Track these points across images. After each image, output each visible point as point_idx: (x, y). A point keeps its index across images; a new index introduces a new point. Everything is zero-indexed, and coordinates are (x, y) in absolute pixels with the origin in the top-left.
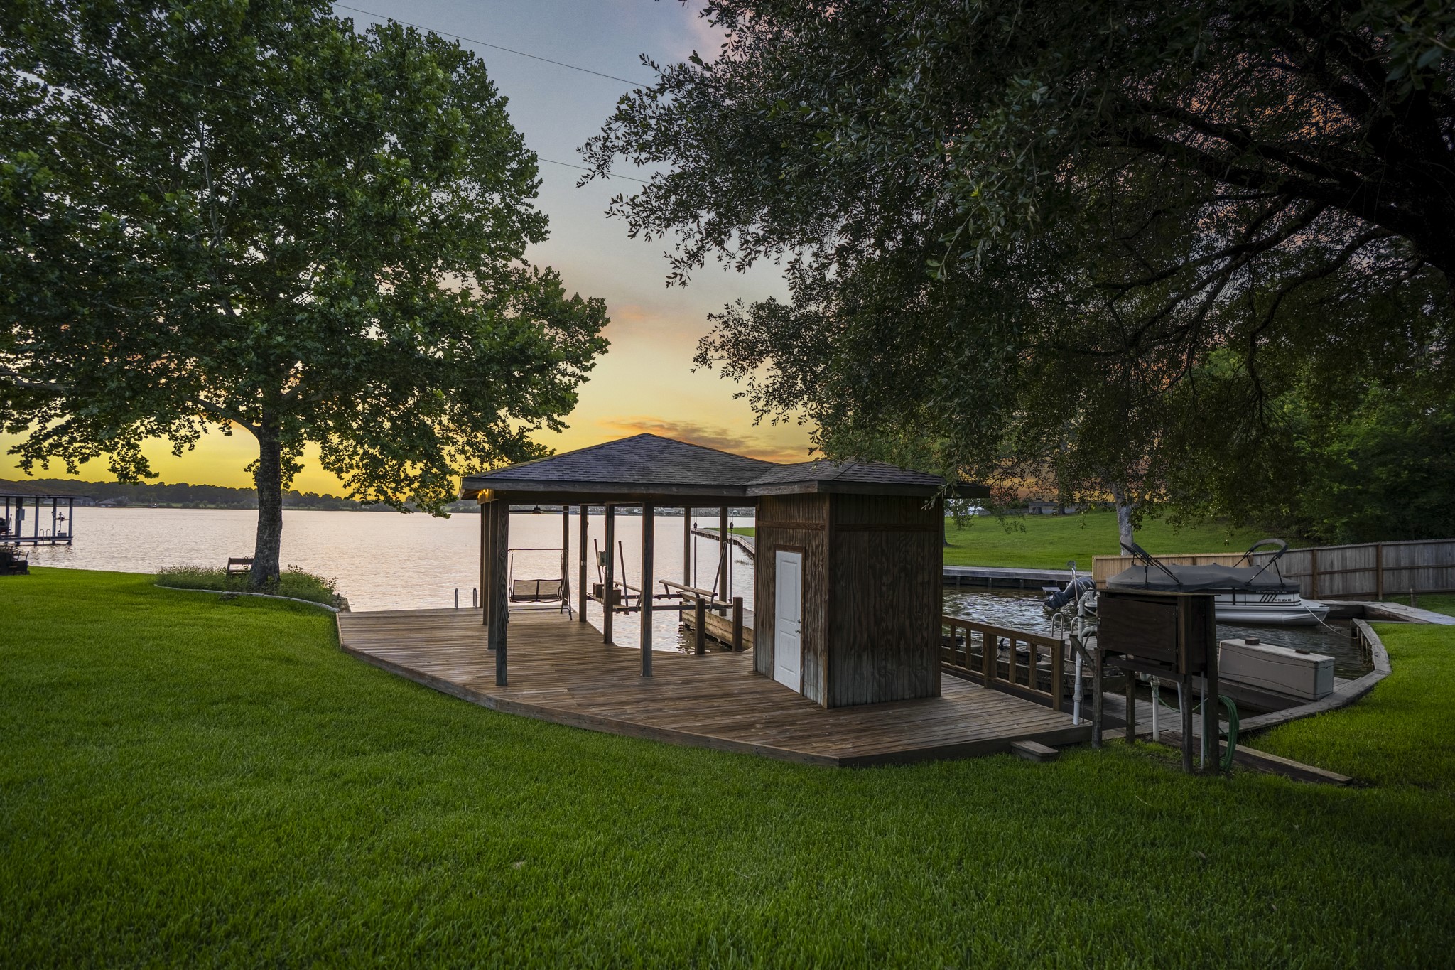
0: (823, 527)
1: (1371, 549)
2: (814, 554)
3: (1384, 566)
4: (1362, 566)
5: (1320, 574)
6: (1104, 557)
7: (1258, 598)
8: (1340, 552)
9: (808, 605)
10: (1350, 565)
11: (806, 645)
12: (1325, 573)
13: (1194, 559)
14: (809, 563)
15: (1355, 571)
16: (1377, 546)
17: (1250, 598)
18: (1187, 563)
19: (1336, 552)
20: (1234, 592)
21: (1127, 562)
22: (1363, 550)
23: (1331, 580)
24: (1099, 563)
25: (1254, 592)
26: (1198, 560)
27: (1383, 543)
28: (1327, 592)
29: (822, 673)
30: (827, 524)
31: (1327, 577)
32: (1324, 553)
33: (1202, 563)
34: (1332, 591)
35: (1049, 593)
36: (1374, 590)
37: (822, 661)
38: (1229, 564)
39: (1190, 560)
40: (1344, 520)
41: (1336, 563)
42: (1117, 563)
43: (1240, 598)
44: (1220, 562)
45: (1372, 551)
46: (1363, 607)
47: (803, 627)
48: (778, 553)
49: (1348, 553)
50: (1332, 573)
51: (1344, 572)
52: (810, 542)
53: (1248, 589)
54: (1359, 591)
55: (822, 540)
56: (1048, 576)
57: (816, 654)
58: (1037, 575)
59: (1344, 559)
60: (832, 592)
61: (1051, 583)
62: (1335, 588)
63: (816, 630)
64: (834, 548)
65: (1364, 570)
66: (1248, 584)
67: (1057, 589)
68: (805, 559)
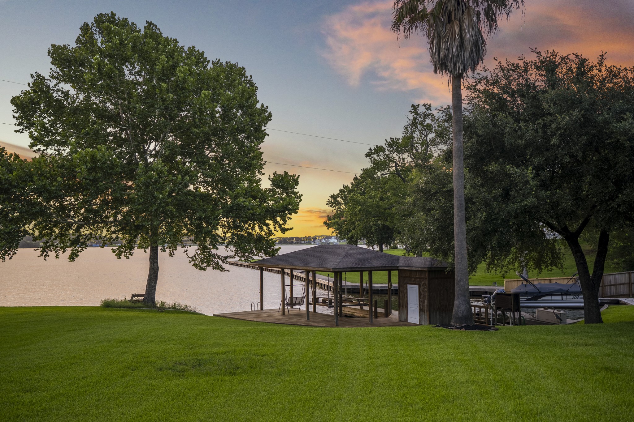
0: (426, 279)
1: (627, 274)
2: (422, 286)
3: (632, 282)
4: (623, 282)
5: (605, 286)
6: (510, 280)
7: (571, 297)
8: (614, 276)
9: (421, 299)
10: (618, 282)
11: (421, 310)
12: (607, 286)
13: (550, 280)
14: (421, 288)
15: (620, 284)
16: (629, 273)
17: (569, 297)
18: (547, 282)
19: (612, 276)
20: (562, 295)
21: (520, 282)
22: (623, 275)
23: (610, 289)
24: (507, 283)
25: (570, 295)
26: (552, 281)
27: (632, 272)
28: (609, 294)
29: (427, 317)
30: (427, 277)
31: (609, 287)
32: (607, 276)
33: (554, 282)
34: (610, 294)
35: (485, 297)
36: (628, 293)
37: (427, 314)
38: (564, 282)
39: (549, 281)
40: (623, 260)
41: (612, 281)
42: (516, 283)
43: (564, 297)
44: (558, 282)
45: (627, 275)
46: (618, 300)
47: (419, 306)
48: (408, 285)
49: (617, 276)
50: (610, 285)
51: (615, 285)
52: (421, 282)
53: (567, 293)
54: (622, 293)
55: (426, 282)
56: (484, 289)
57: (424, 312)
58: (479, 289)
59: (615, 279)
60: (429, 295)
61: (486, 293)
62: (612, 292)
63: (424, 306)
64: (429, 284)
65: (624, 284)
66: (568, 291)
67: (489, 296)
68: (419, 287)
